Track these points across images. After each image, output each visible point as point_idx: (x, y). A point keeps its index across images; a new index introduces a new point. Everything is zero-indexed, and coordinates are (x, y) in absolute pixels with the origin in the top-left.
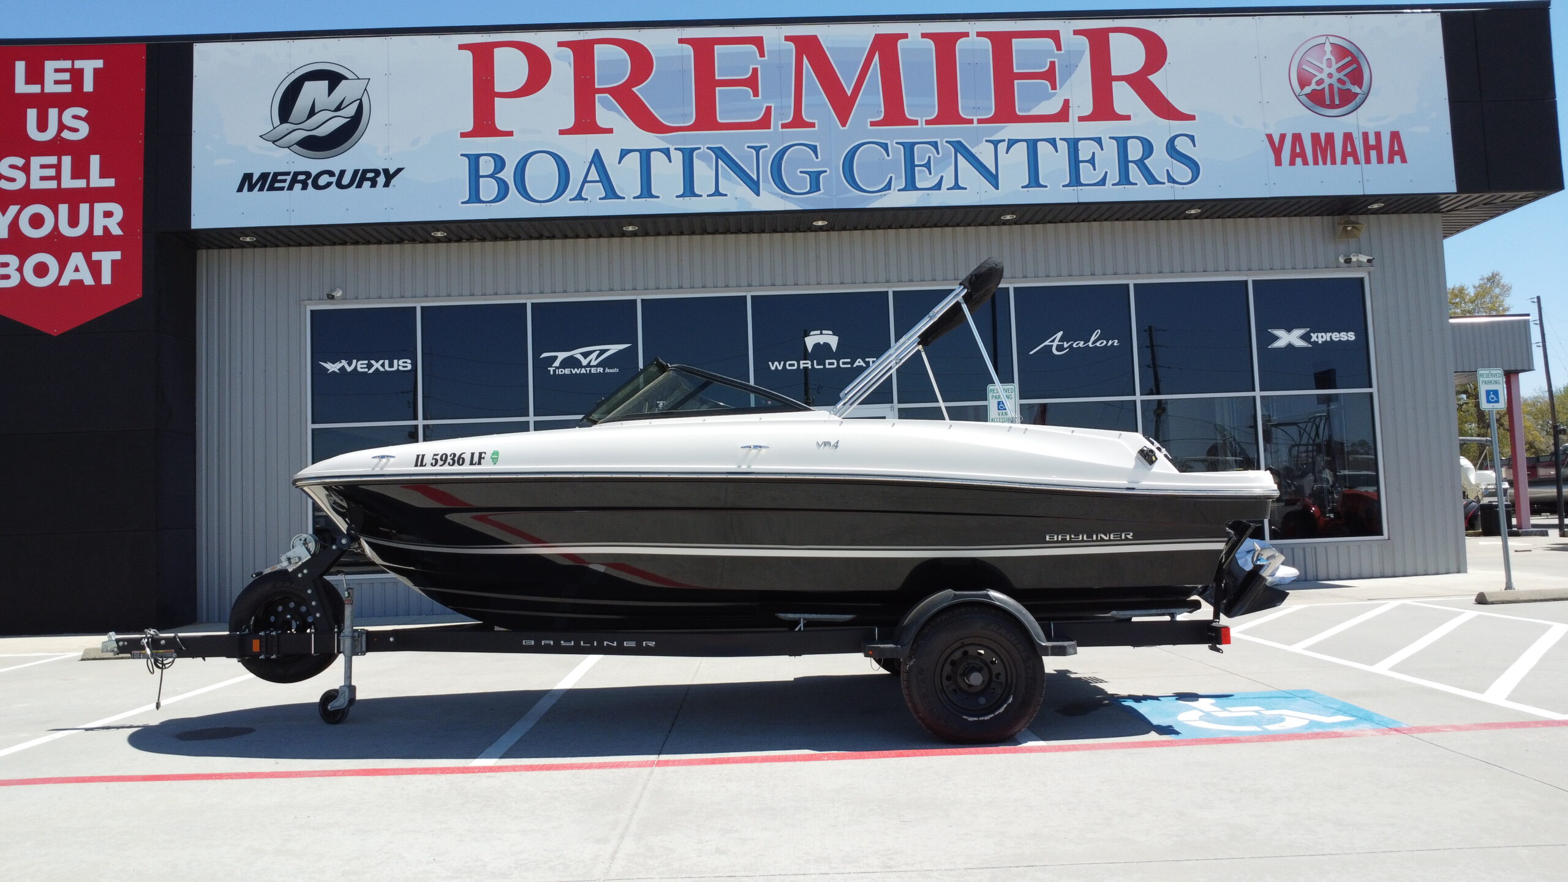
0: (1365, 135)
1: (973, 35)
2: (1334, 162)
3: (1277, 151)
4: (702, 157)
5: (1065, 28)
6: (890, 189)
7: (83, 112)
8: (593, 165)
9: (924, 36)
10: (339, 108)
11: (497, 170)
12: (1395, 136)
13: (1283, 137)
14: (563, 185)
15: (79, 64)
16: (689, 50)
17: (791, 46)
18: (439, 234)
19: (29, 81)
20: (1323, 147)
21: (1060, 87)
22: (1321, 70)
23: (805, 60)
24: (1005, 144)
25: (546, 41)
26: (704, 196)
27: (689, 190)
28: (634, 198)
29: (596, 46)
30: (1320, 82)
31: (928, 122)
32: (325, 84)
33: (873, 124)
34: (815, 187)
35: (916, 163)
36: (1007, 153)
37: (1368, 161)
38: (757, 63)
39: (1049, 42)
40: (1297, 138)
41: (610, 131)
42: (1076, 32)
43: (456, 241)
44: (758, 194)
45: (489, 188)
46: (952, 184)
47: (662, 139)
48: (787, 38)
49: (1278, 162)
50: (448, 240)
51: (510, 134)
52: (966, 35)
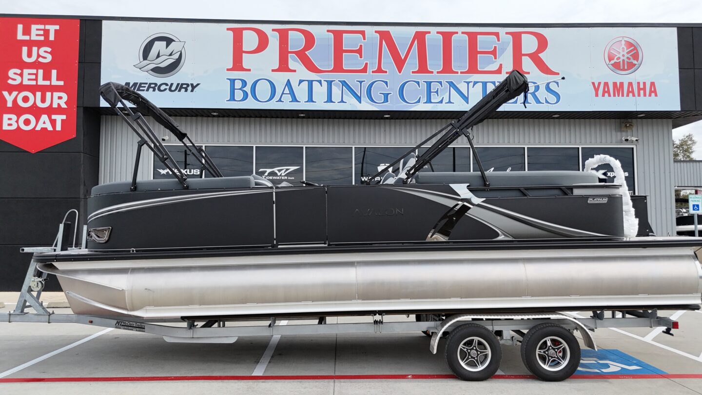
0: (639, 83)
1: (460, 33)
2: (623, 95)
3: (597, 90)
4: (336, 85)
5: (502, 31)
6: (419, 102)
7: (49, 50)
8: (287, 87)
9: (438, 33)
10: (171, 55)
11: (243, 86)
12: (653, 84)
13: (599, 84)
14: (273, 94)
15: (48, 27)
16: (331, 35)
17: (378, 35)
18: (215, 114)
19: (24, 34)
20: (618, 89)
21: (498, 58)
22: (619, 53)
23: (384, 42)
24: (473, 83)
25: (267, 29)
26: (336, 102)
27: (330, 100)
28: (305, 102)
29: (290, 32)
30: (619, 58)
31: (438, 72)
32: (164, 43)
33: (413, 72)
34: (386, 100)
35: (432, 91)
36: (473, 87)
37: (639, 95)
38: (362, 42)
39: (494, 37)
40: (606, 84)
41: (295, 71)
42: (507, 33)
43: (222, 117)
44: (360, 102)
45: (239, 95)
46: (448, 101)
47: (317, 75)
48: (376, 32)
49: (597, 95)
50: (218, 116)
51: (249, 70)
52: (457, 33)
